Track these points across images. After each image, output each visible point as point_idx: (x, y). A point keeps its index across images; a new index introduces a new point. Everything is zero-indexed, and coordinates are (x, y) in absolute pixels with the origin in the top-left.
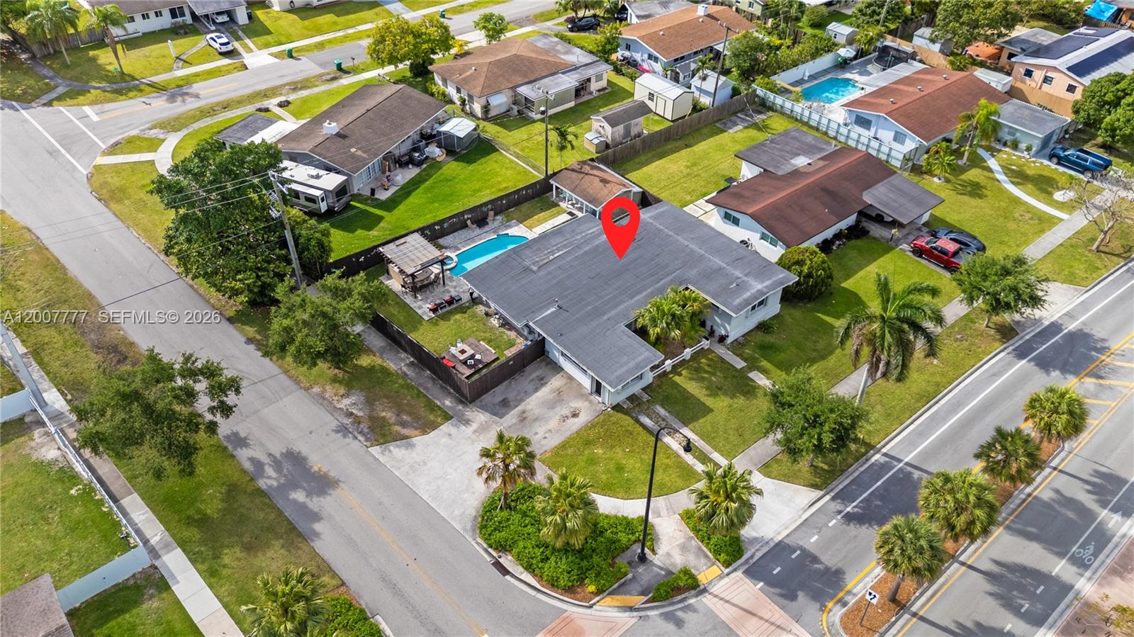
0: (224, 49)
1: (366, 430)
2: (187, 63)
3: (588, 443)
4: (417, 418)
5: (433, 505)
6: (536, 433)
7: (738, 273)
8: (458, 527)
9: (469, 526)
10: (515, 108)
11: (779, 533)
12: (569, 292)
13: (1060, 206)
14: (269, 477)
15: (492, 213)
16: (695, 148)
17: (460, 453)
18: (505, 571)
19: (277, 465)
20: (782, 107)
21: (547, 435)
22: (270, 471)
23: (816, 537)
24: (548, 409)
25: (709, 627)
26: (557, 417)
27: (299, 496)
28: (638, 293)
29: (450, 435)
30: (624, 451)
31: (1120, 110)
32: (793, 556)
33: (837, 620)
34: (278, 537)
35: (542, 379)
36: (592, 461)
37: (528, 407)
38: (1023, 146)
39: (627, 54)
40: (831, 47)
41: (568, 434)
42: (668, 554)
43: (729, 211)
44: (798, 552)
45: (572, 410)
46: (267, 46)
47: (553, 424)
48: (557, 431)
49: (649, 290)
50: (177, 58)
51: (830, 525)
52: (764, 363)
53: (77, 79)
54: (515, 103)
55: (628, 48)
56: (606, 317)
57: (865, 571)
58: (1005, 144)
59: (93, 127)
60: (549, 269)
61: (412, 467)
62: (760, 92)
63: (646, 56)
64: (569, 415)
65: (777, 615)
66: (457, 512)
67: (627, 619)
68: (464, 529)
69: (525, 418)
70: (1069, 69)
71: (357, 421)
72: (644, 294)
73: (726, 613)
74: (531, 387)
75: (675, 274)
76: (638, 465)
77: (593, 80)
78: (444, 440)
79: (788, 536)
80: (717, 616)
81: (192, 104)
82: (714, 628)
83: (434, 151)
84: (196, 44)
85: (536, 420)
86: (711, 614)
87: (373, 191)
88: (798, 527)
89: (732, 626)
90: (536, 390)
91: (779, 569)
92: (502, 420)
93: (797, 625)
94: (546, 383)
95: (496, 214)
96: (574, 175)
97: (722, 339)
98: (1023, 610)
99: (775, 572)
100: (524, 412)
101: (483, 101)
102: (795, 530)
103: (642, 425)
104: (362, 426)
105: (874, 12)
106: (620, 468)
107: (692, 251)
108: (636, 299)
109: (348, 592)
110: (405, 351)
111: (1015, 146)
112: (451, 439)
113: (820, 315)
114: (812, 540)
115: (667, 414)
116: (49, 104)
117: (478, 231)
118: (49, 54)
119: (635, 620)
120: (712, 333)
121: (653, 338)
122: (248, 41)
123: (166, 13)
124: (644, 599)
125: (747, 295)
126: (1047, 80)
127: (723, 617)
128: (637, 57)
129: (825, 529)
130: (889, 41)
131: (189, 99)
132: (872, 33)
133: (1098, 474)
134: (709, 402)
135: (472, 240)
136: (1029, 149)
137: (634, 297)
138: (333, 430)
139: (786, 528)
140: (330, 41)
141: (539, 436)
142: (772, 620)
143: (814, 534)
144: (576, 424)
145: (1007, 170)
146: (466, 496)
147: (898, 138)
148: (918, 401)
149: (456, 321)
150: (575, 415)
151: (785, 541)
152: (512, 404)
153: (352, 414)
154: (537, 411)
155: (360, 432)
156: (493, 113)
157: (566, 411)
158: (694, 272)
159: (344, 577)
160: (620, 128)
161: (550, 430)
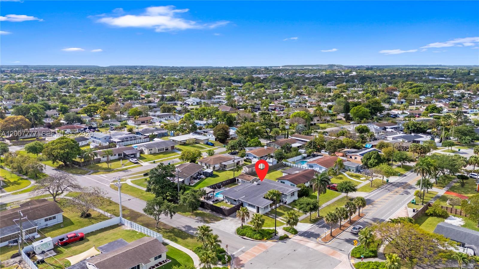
0: (136, 162)
2: (125, 165)
4: (215, 219)
5: (224, 231)
7: (286, 188)
8: (232, 233)
9: (234, 233)
10: (221, 168)
11: (305, 230)
12: (247, 194)
13: (362, 180)
14: (183, 229)
15: (222, 186)
16: (270, 174)
17: (228, 224)
18: (245, 239)
19: (184, 227)
20: (290, 165)
25: (293, 243)
31: (371, 160)
33: (320, 240)
34: (189, 237)
38: (351, 170)
39: (247, 157)
40: (300, 154)
42: (281, 234)
43: (282, 181)
44: (310, 232)
46: (147, 161)
50: (122, 164)
51: (317, 228)
52: (296, 207)
53: (96, 170)
54: (221, 167)
55: (248, 156)
58: (347, 171)
59: (106, 178)
60: (241, 190)
61: (217, 226)
62: (284, 163)
63: (253, 157)
65: (307, 240)
66: (231, 231)
70: (360, 155)
72: (265, 192)
76: (271, 223)
77: (240, 162)
78: (223, 222)
80: (295, 242)
81: (130, 173)
83: (203, 176)
84: (126, 162)
86: (293, 241)
87: (190, 184)
89: (299, 243)
92: (236, 218)
93: (312, 241)
95: (223, 186)
96: (242, 176)
97: (285, 203)
99: (306, 235)
101: (213, 166)
102: (309, 229)
103: (270, 217)
104: (202, 221)
105: (310, 147)
106: (267, 223)
107: (275, 185)
110: (208, 209)
111: (350, 171)
112: (225, 222)
114: (313, 231)
116: (90, 174)
117: (219, 189)
118: (85, 165)
119: (276, 243)
120: (283, 202)
121: (270, 199)
122: (140, 160)
123: (117, 155)
124: (277, 240)
125: (290, 191)
126: (356, 158)
128: (250, 158)
129: (315, 229)
130: (315, 153)
131: (129, 172)
132: (310, 150)
133: (373, 218)
134: (285, 213)
135: (218, 191)
136: (353, 171)
137: (263, 193)
138: (195, 222)
139: (307, 229)
140: (164, 160)
145: (349, 175)
146: (232, 229)
147: (320, 168)
149: (219, 204)
151: (307, 231)
153: (199, 219)
156: (216, 169)
158: (276, 188)
160: (250, 169)
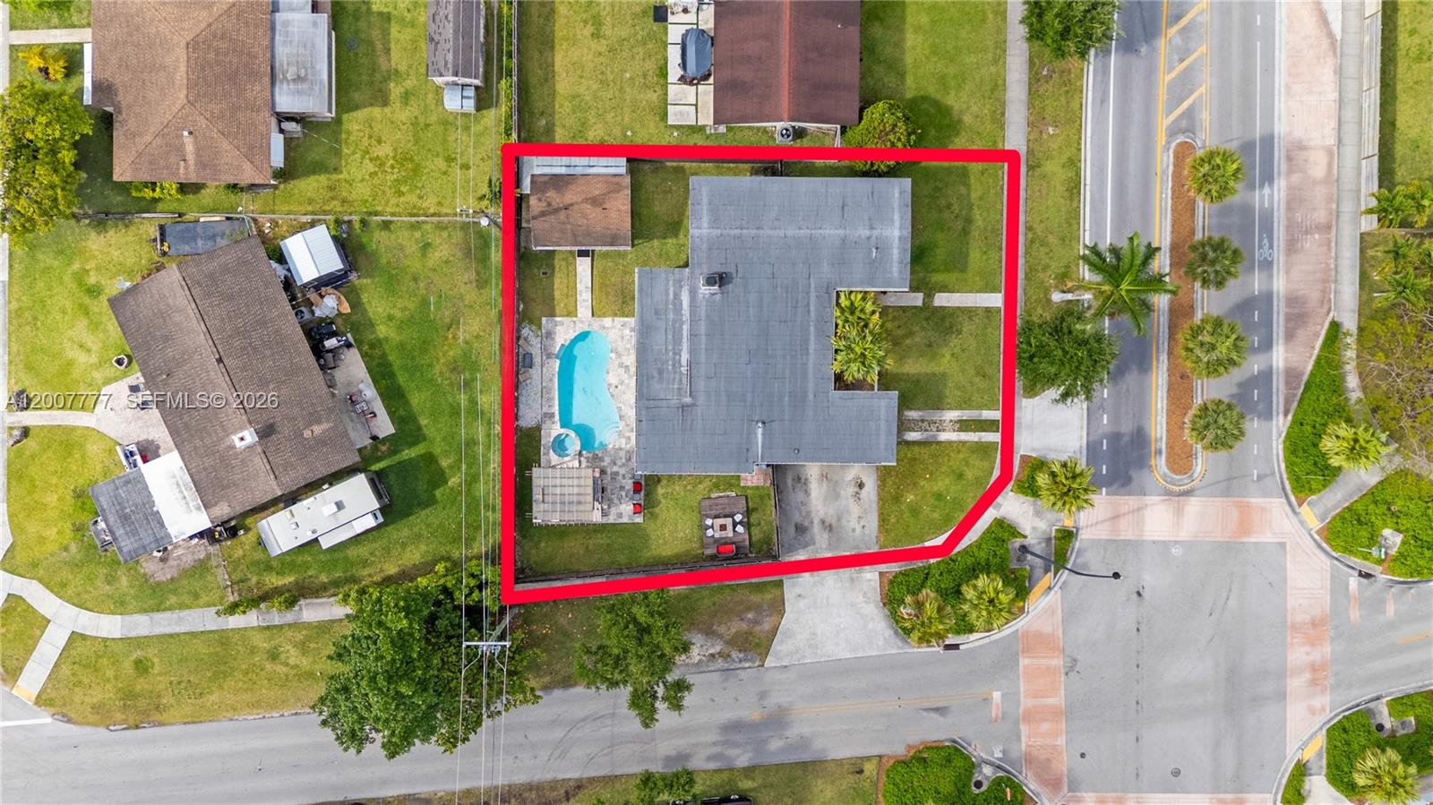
1: (741, 655)
3: (897, 499)
4: (758, 608)
5: (860, 655)
6: (854, 530)
7: (863, 232)
8: (894, 651)
9: (900, 643)
11: (1081, 437)
12: (749, 399)
14: (738, 756)
17: (825, 601)
18: (955, 647)
19: (728, 743)
21: (862, 524)
22: (733, 752)
23: (1105, 416)
24: (836, 500)
25: (1102, 552)
26: (851, 500)
27: (775, 744)
28: (806, 341)
29: (799, 596)
30: (926, 479)
32: (1105, 448)
33: (1166, 470)
34: (805, 777)
35: (799, 479)
36: (915, 511)
37: (822, 513)
41: (875, 506)
42: (1034, 529)
44: (1105, 441)
45: (853, 483)
47: (855, 510)
48: (865, 512)
49: (812, 329)
51: (1105, 396)
52: (934, 278)
56: (811, 396)
57: (1153, 413)
60: (702, 389)
61: (810, 646)
64: (857, 489)
65: (1131, 503)
66: (880, 643)
67: (1055, 596)
68: (899, 648)
69: (830, 526)
71: (725, 656)
72: (812, 338)
73: (1102, 533)
74: (800, 496)
75: (812, 286)
76: (947, 481)
78: (802, 604)
79: (1088, 434)
80: (1100, 540)
82: (1105, 550)
83: (328, 305)
85: (839, 520)
86: (1096, 543)
87: (373, 437)
88: (1088, 419)
89: (1113, 538)
90: (807, 493)
91: (1104, 467)
92: (817, 545)
93: (1147, 498)
94: (806, 479)
96: (552, 220)
98: (1256, 345)
99: (1104, 472)
100: (823, 522)
102: (1088, 424)
103: (914, 443)
104: (734, 656)
106: (939, 497)
107: (797, 239)
108: (811, 351)
109: (889, 757)
112: (804, 598)
113: (923, 164)
114: (1105, 422)
115: (920, 413)
117: (534, 373)
119: (1059, 592)
124: (1050, 575)
125: (896, 253)
127: (1104, 537)
129: (1105, 404)
134: (936, 367)
135: (546, 390)
137: (808, 350)
138: (723, 681)
139: (1082, 428)
141: (858, 530)
142: (1131, 509)
143: (1102, 416)
144: (870, 490)
146: (871, 626)
148: (1072, 200)
149: (665, 496)
150: (861, 486)
151: (1091, 439)
152: (806, 524)
153: (712, 655)
154: (831, 511)
155: (740, 661)
157: (852, 489)
158: (825, 268)
159: (876, 752)
161: (860, 517)
